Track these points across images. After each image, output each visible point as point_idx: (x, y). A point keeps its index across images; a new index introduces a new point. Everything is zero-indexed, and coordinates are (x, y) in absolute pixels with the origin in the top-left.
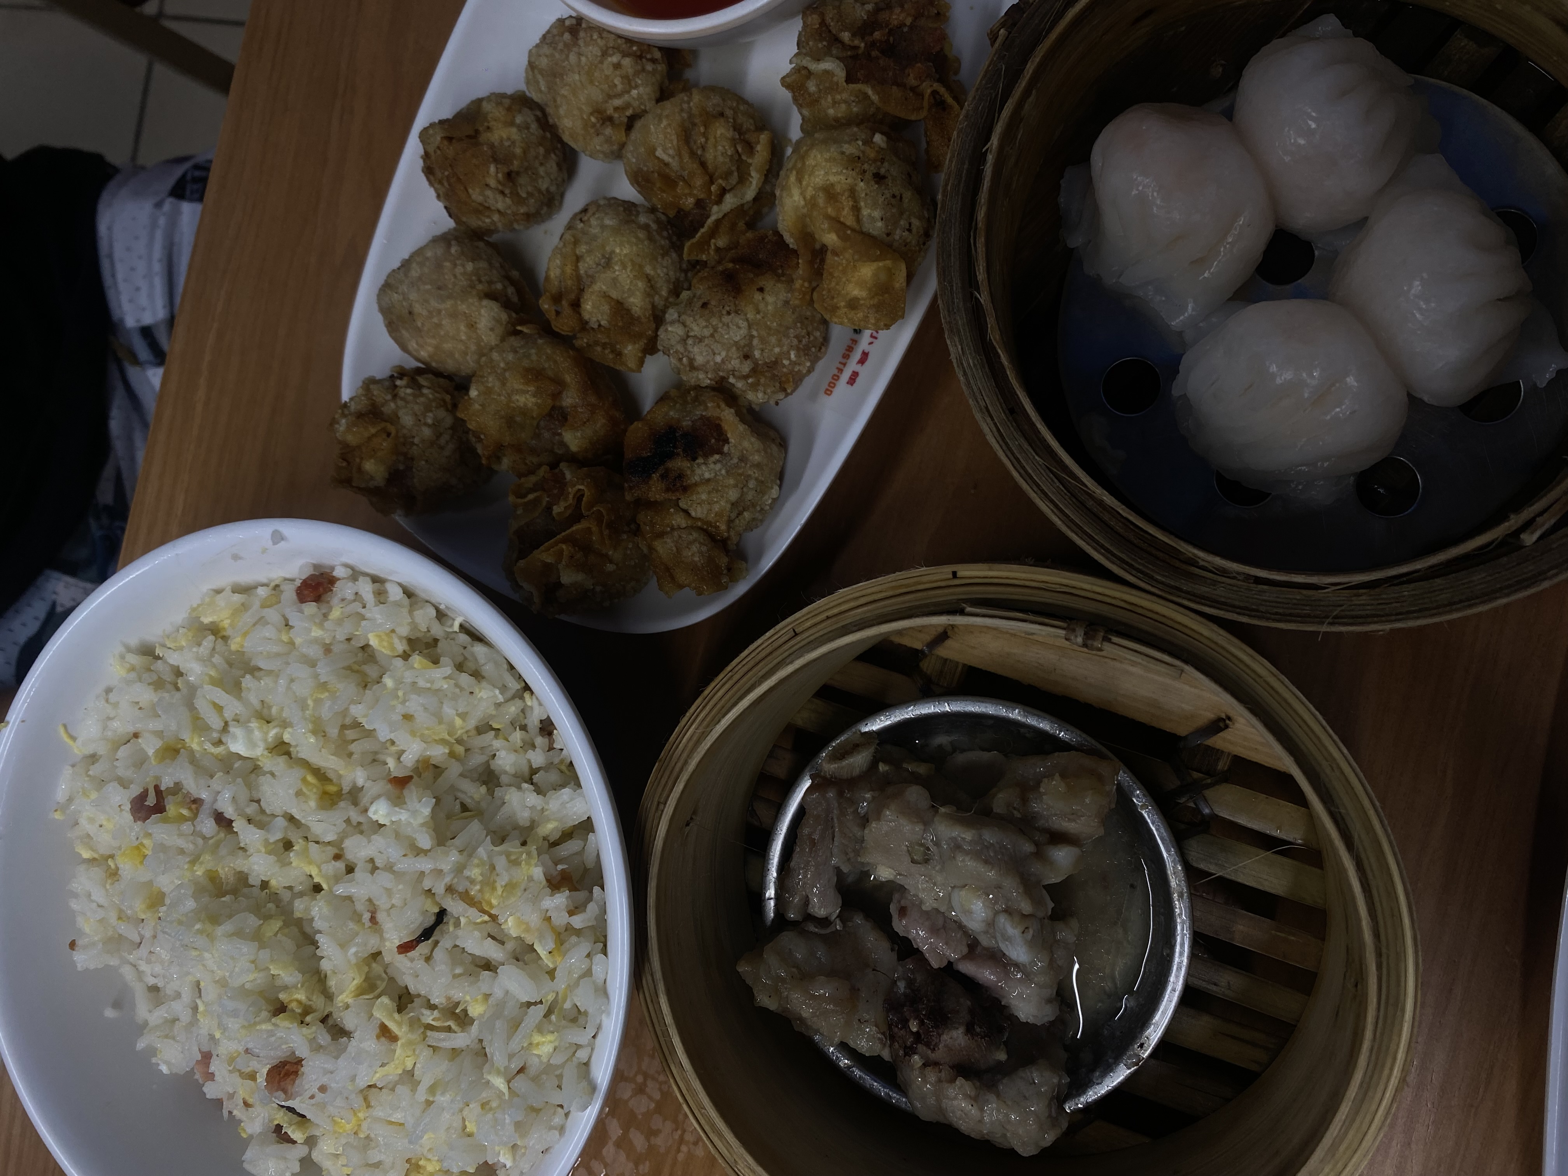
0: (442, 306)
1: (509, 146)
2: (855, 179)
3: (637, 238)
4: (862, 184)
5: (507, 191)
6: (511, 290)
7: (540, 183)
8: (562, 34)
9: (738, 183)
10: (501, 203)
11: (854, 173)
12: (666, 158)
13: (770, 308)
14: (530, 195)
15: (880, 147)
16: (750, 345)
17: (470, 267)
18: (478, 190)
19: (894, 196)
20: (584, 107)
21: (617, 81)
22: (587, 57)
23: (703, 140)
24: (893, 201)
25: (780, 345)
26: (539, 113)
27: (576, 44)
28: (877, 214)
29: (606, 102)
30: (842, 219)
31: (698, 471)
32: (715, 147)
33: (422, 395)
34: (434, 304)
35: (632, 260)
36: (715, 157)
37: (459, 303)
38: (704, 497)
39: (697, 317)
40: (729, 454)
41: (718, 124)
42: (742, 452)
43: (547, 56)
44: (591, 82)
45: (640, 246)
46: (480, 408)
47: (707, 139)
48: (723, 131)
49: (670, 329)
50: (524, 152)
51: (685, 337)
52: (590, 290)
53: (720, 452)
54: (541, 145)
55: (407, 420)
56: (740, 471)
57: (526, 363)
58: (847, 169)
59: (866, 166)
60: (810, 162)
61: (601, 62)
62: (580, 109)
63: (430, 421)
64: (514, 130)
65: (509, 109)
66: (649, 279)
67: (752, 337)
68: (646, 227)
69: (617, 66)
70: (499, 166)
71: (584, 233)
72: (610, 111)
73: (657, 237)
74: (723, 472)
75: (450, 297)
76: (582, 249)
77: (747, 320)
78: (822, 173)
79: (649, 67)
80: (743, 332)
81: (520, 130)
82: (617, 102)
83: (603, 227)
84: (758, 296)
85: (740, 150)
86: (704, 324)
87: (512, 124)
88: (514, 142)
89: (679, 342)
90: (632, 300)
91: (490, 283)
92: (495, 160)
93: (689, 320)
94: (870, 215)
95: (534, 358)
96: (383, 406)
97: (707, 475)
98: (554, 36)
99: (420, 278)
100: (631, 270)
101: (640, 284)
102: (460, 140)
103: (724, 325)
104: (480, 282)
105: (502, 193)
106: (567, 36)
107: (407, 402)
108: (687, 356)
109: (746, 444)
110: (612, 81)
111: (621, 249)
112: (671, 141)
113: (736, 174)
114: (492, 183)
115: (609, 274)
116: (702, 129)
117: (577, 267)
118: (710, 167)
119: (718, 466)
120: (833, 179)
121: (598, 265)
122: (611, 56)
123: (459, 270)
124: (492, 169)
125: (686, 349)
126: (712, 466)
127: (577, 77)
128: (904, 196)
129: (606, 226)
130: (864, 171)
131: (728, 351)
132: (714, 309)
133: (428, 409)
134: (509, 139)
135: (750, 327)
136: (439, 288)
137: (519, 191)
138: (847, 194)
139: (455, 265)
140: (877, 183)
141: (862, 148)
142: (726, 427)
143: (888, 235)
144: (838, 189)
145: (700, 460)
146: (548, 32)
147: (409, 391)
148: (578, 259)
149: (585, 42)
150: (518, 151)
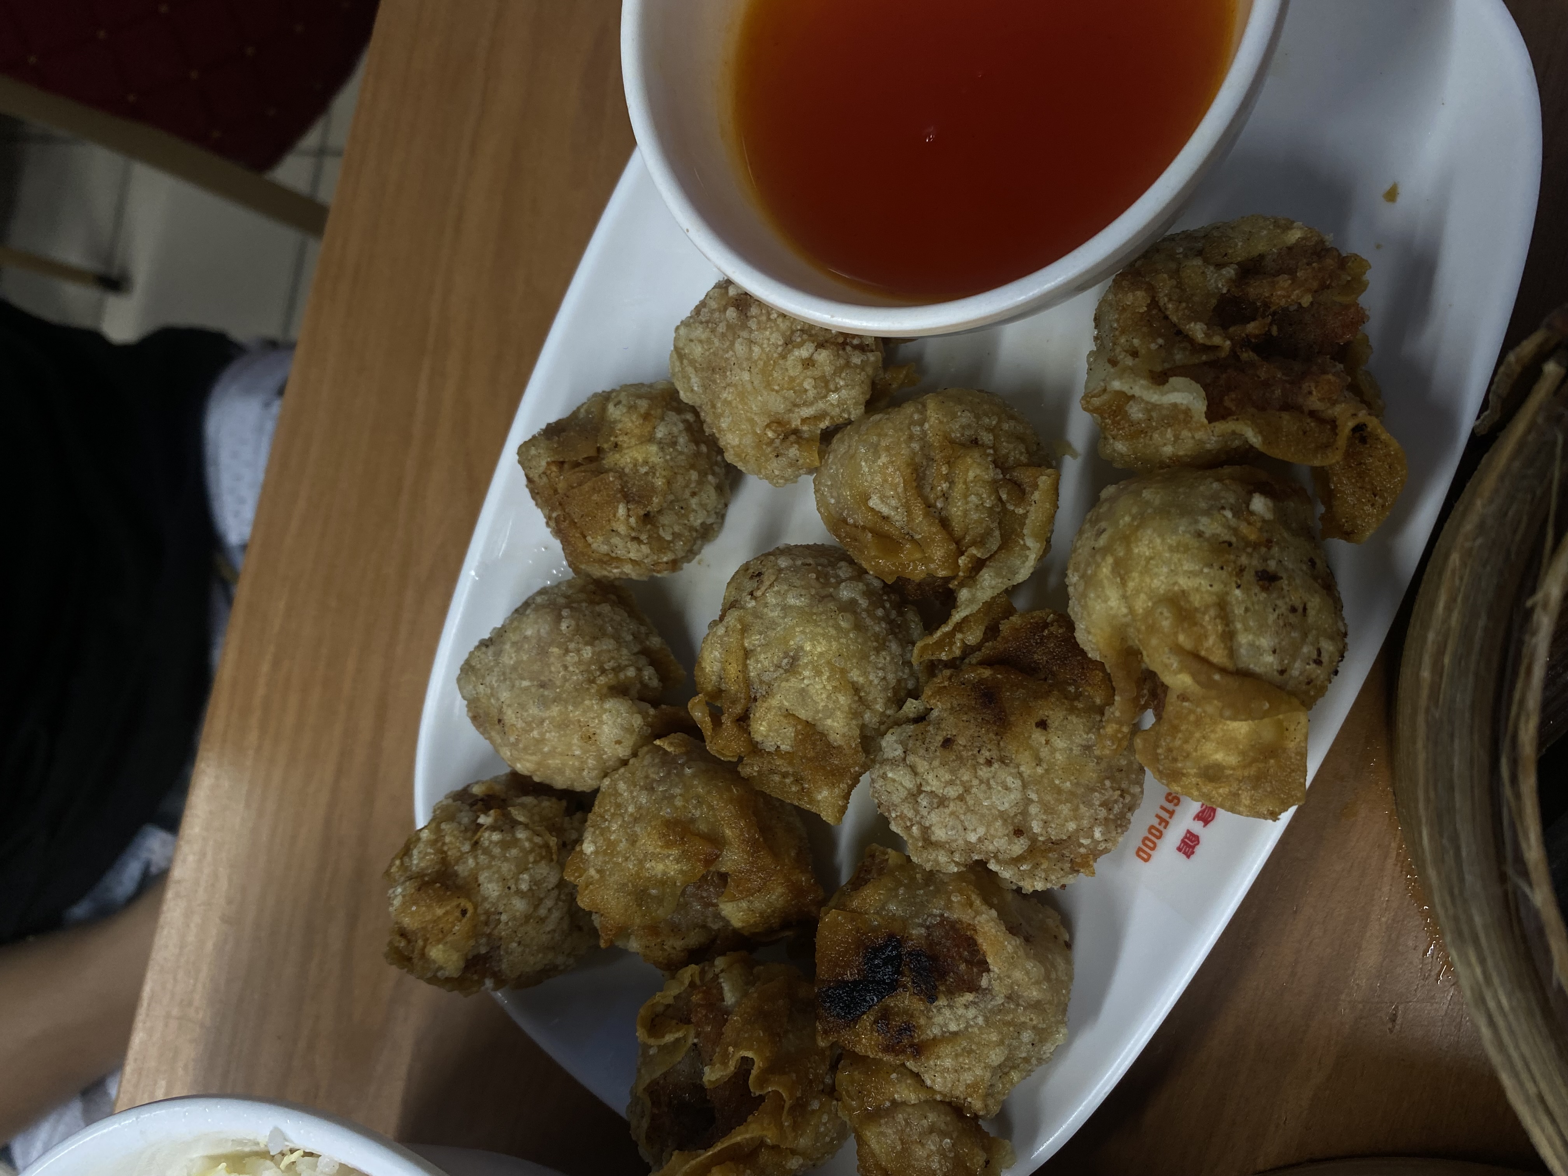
0: (547, 714)
1: (647, 473)
2: (1226, 585)
3: (837, 627)
4: (1237, 592)
5: (644, 537)
6: (648, 673)
7: (692, 519)
8: (725, 309)
9: (1000, 548)
10: (635, 552)
11: (1224, 574)
12: (885, 510)
13: (1058, 756)
14: (676, 536)
15: (1264, 521)
16: (1025, 813)
17: (587, 652)
18: (600, 539)
19: (1293, 610)
20: (756, 418)
21: (808, 384)
22: (761, 346)
23: (945, 486)
24: (1293, 618)
25: (1076, 818)
26: (690, 417)
27: (744, 326)
28: (1265, 642)
29: (790, 411)
30: (1203, 653)
31: (938, 1020)
32: (965, 496)
33: (515, 842)
34: (534, 710)
35: (829, 663)
36: (966, 513)
37: (570, 708)
38: (948, 1063)
39: (936, 763)
40: (988, 991)
41: (969, 461)
42: (1012, 988)
43: (701, 341)
44: (768, 385)
45: (843, 641)
46: (597, 876)
47: (952, 483)
48: (978, 472)
49: (890, 775)
50: (669, 483)
51: (915, 791)
52: (765, 705)
53: (973, 987)
54: (693, 467)
55: (491, 889)
56: (1009, 1018)
57: (666, 812)
58: (1211, 566)
59: (1244, 560)
60: (1142, 549)
61: (784, 357)
62: (751, 421)
63: (524, 887)
64: (654, 448)
65: (646, 417)
66: (856, 689)
67: (1029, 801)
68: (850, 607)
69: (808, 363)
70: (630, 506)
71: (756, 615)
72: (796, 423)
73: (869, 622)
74: (980, 1020)
75: (557, 700)
76: (753, 640)
77: (1020, 774)
78: (1165, 570)
79: (856, 359)
80: (1015, 796)
81: (662, 449)
82: (807, 412)
83: (786, 609)
84: (1038, 736)
85: (1004, 497)
86: (948, 777)
87: (651, 439)
88: (653, 469)
89: (904, 800)
90: (829, 722)
91: (617, 670)
92: (627, 498)
93: (922, 766)
94: (1252, 645)
95: (679, 802)
96: (457, 862)
97: (953, 1027)
98: (712, 311)
99: (514, 668)
100: (829, 678)
101: (842, 699)
102: (577, 465)
103: (981, 782)
104: (603, 671)
105: (636, 539)
106: (731, 313)
107: (493, 857)
108: (919, 823)
109: (1018, 975)
110: (801, 384)
111: (814, 646)
112: (895, 487)
113: (997, 533)
114: (622, 529)
115: (793, 682)
116: (944, 470)
117: (745, 666)
118: (957, 527)
119: (971, 1013)
120: (1184, 583)
121: (778, 666)
122: (800, 346)
123: (571, 658)
124: (621, 511)
125: (917, 812)
126: (961, 1011)
127: (746, 376)
128: (1309, 605)
129: (790, 606)
130: (1241, 570)
131: (988, 826)
132: (964, 753)
133: (523, 868)
134: (646, 462)
135: (1025, 786)
136: (543, 685)
137: (661, 532)
138: (1212, 612)
139: (567, 651)
140: (1264, 589)
141: (1233, 522)
142: (984, 945)
143: (1282, 672)
144: (1196, 600)
145: (942, 1002)
146: (703, 304)
147: (496, 837)
148: (747, 654)
149: (759, 323)
150: (659, 482)
